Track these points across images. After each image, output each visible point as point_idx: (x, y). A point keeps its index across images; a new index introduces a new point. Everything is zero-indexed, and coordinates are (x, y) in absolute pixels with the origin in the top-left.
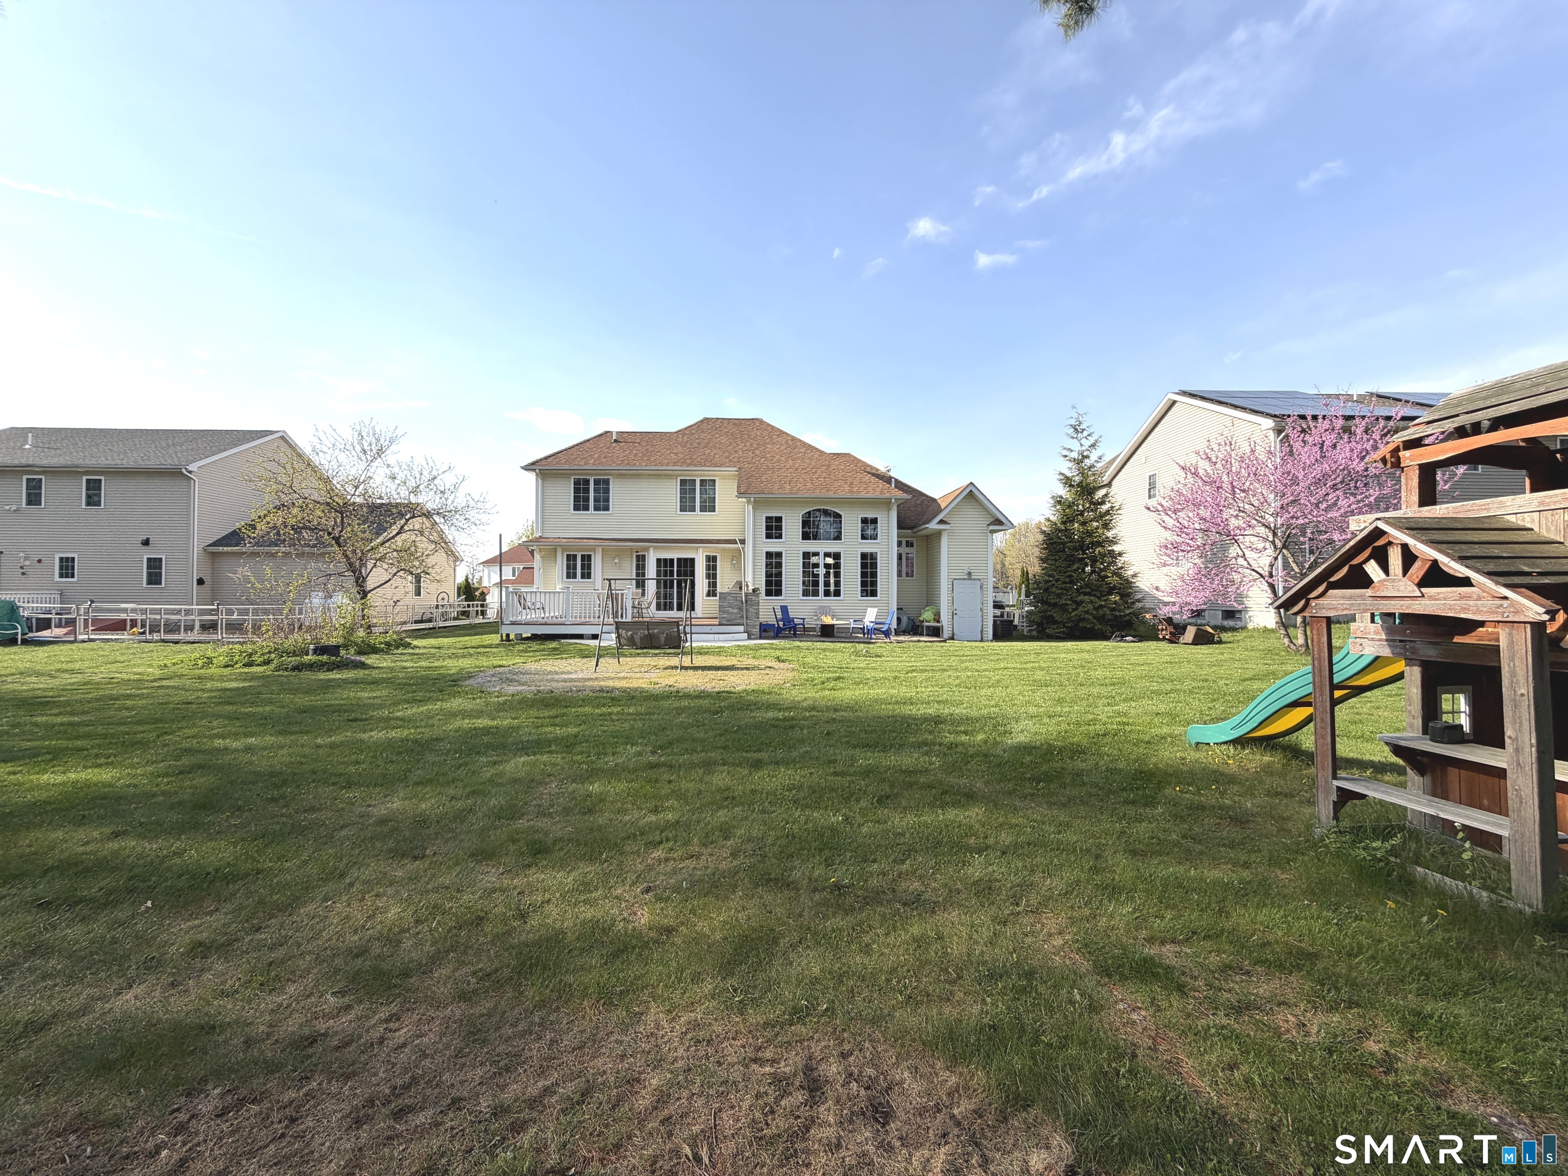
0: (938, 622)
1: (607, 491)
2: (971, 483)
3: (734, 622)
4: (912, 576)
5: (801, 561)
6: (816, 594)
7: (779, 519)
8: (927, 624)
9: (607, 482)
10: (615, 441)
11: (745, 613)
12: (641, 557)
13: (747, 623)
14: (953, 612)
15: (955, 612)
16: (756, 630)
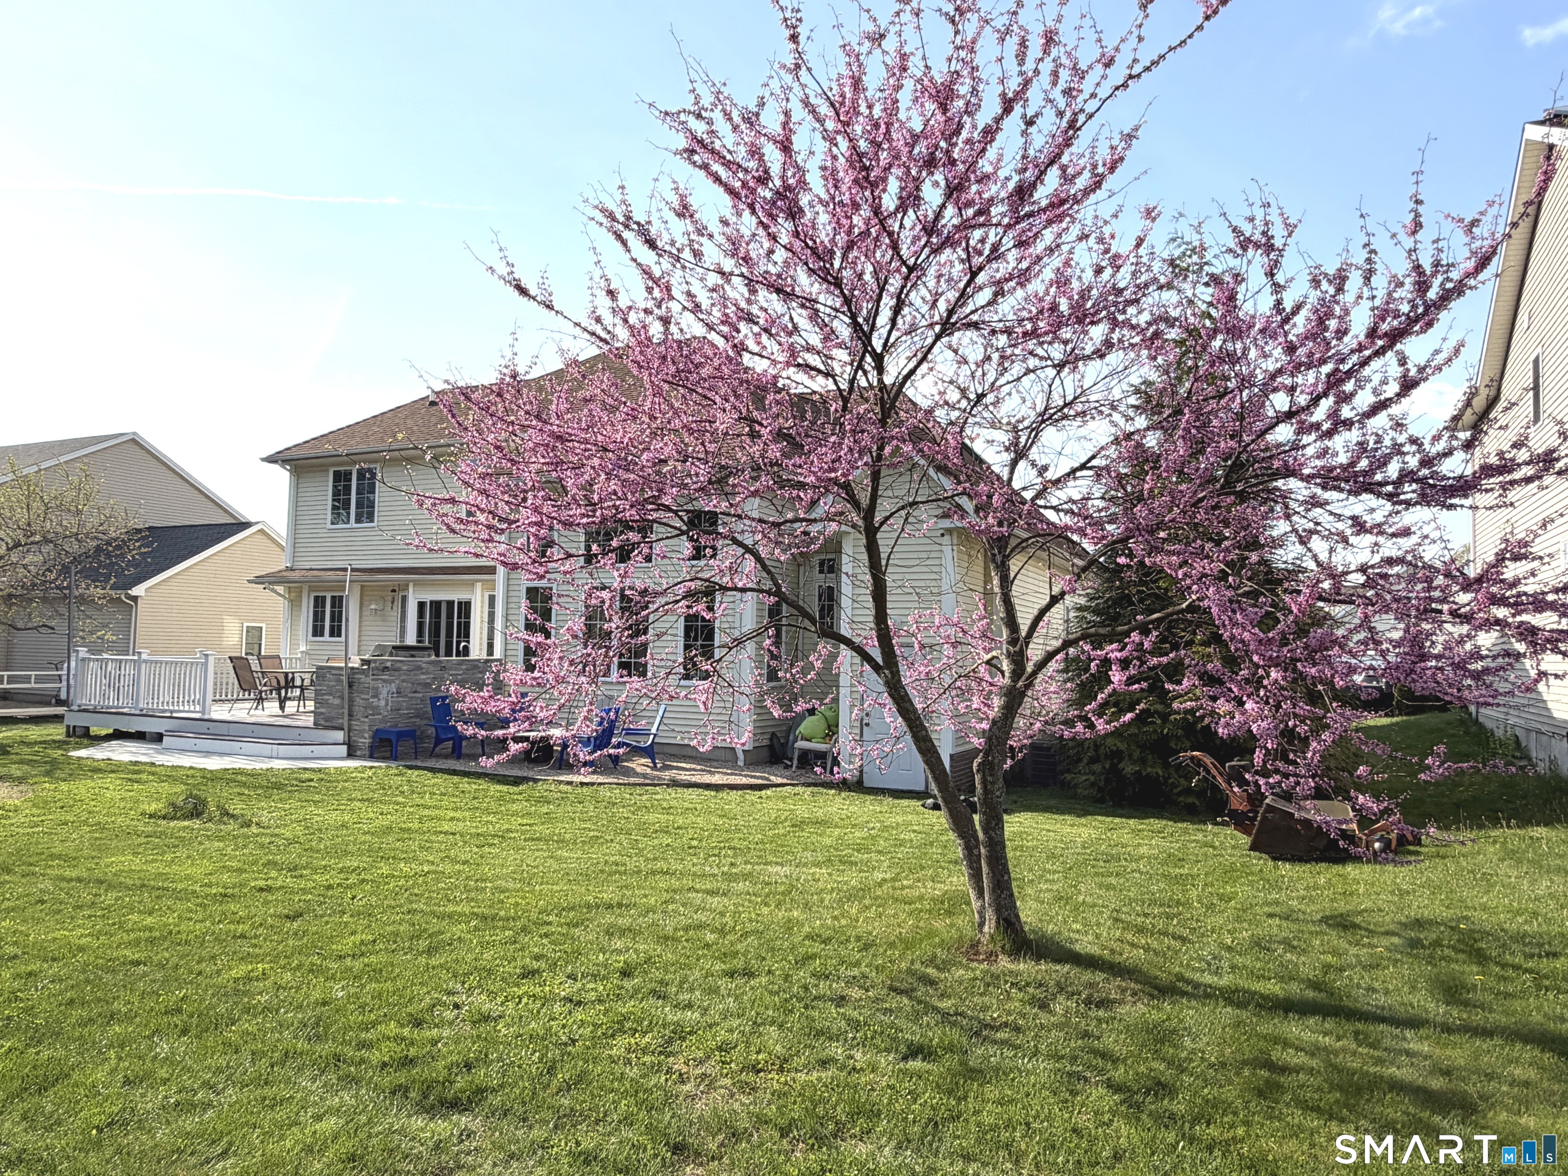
1: (373, 489)
5: (582, 605)
9: (372, 473)
10: (431, 404)
11: (346, 706)
12: (404, 599)
13: (350, 725)
14: (862, 720)
15: (865, 720)
16: (364, 741)
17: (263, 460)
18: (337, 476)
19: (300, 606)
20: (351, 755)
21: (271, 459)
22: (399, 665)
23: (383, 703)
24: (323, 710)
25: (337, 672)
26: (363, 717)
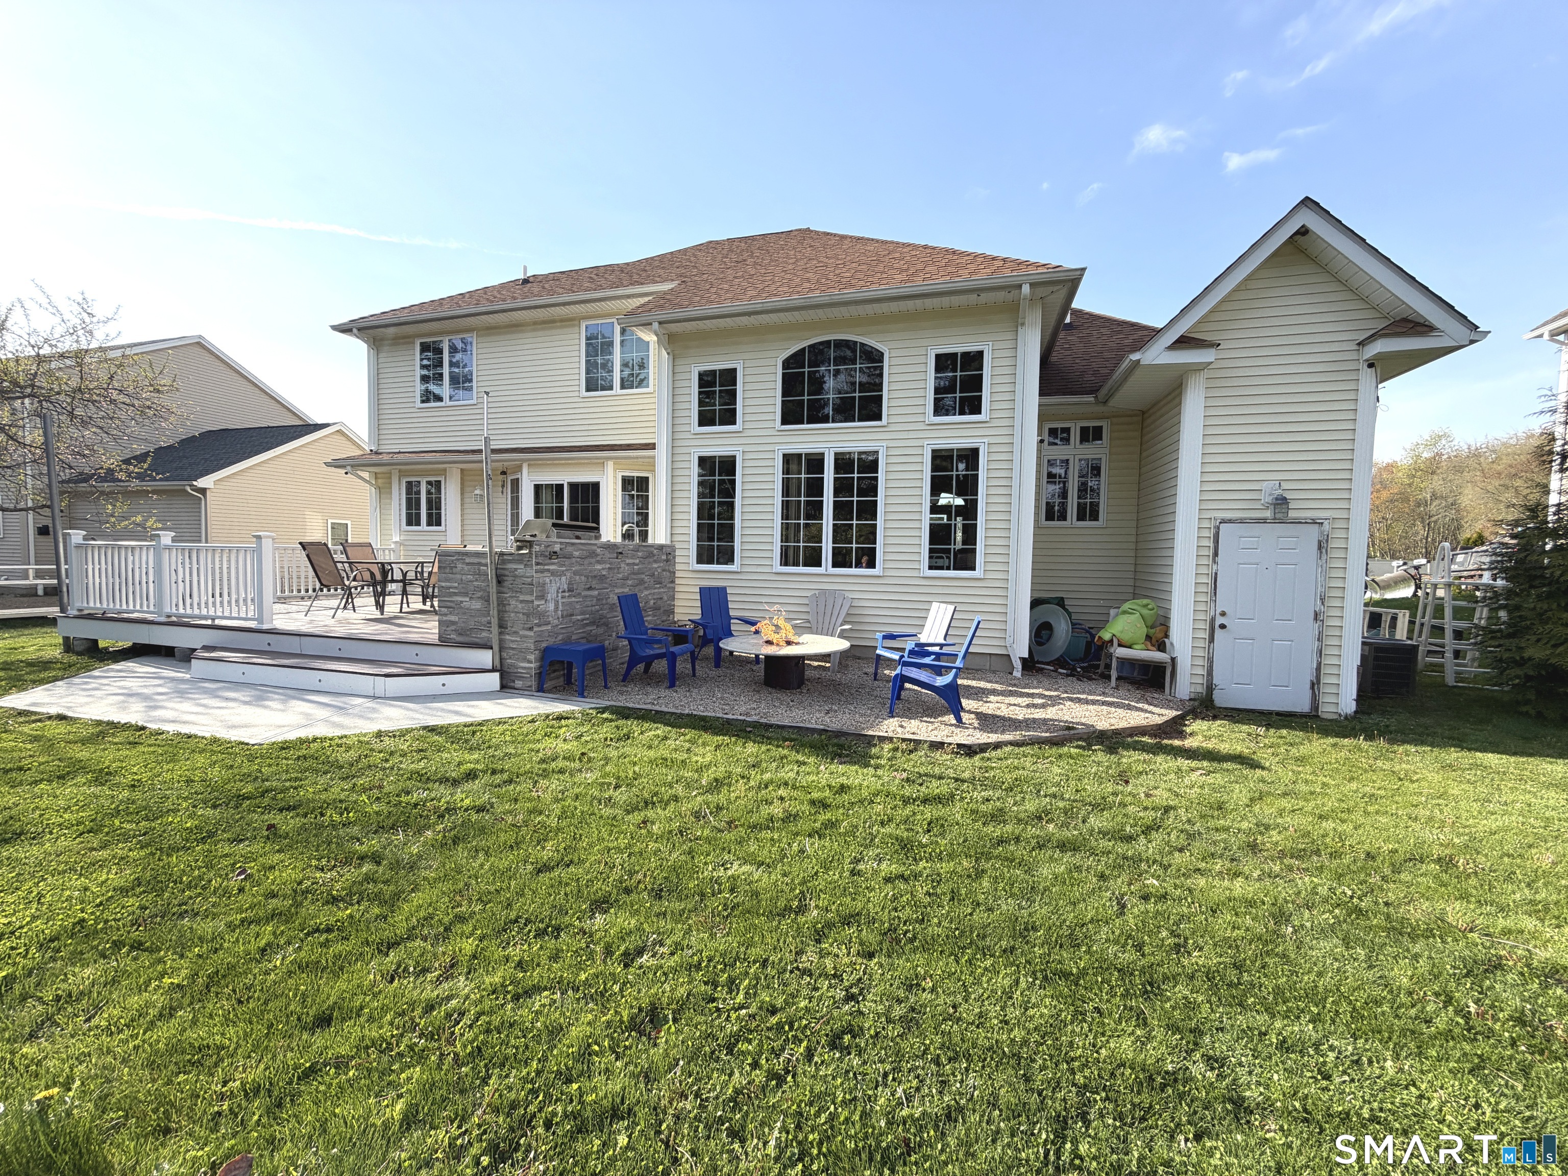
0: (1161, 647)
1: (467, 362)
2: (1308, 202)
3: (472, 639)
4: (1095, 516)
5: (779, 477)
6: (814, 559)
7: (730, 376)
8: (1121, 652)
9: (469, 344)
10: (525, 282)
11: (494, 612)
12: (516, 484)
13: (501, 642)
14: (1213, 620)
15: (1219, 620)
16: (527, 665)
17: (335, 328)
18: (425, 348)
19: (391, 493)
20: (507, 687)
21: (344, 329)
22: (570, 549)
23: (551, 606)
24: (453, 618)
25: (476, 560)
26: (524, 629)
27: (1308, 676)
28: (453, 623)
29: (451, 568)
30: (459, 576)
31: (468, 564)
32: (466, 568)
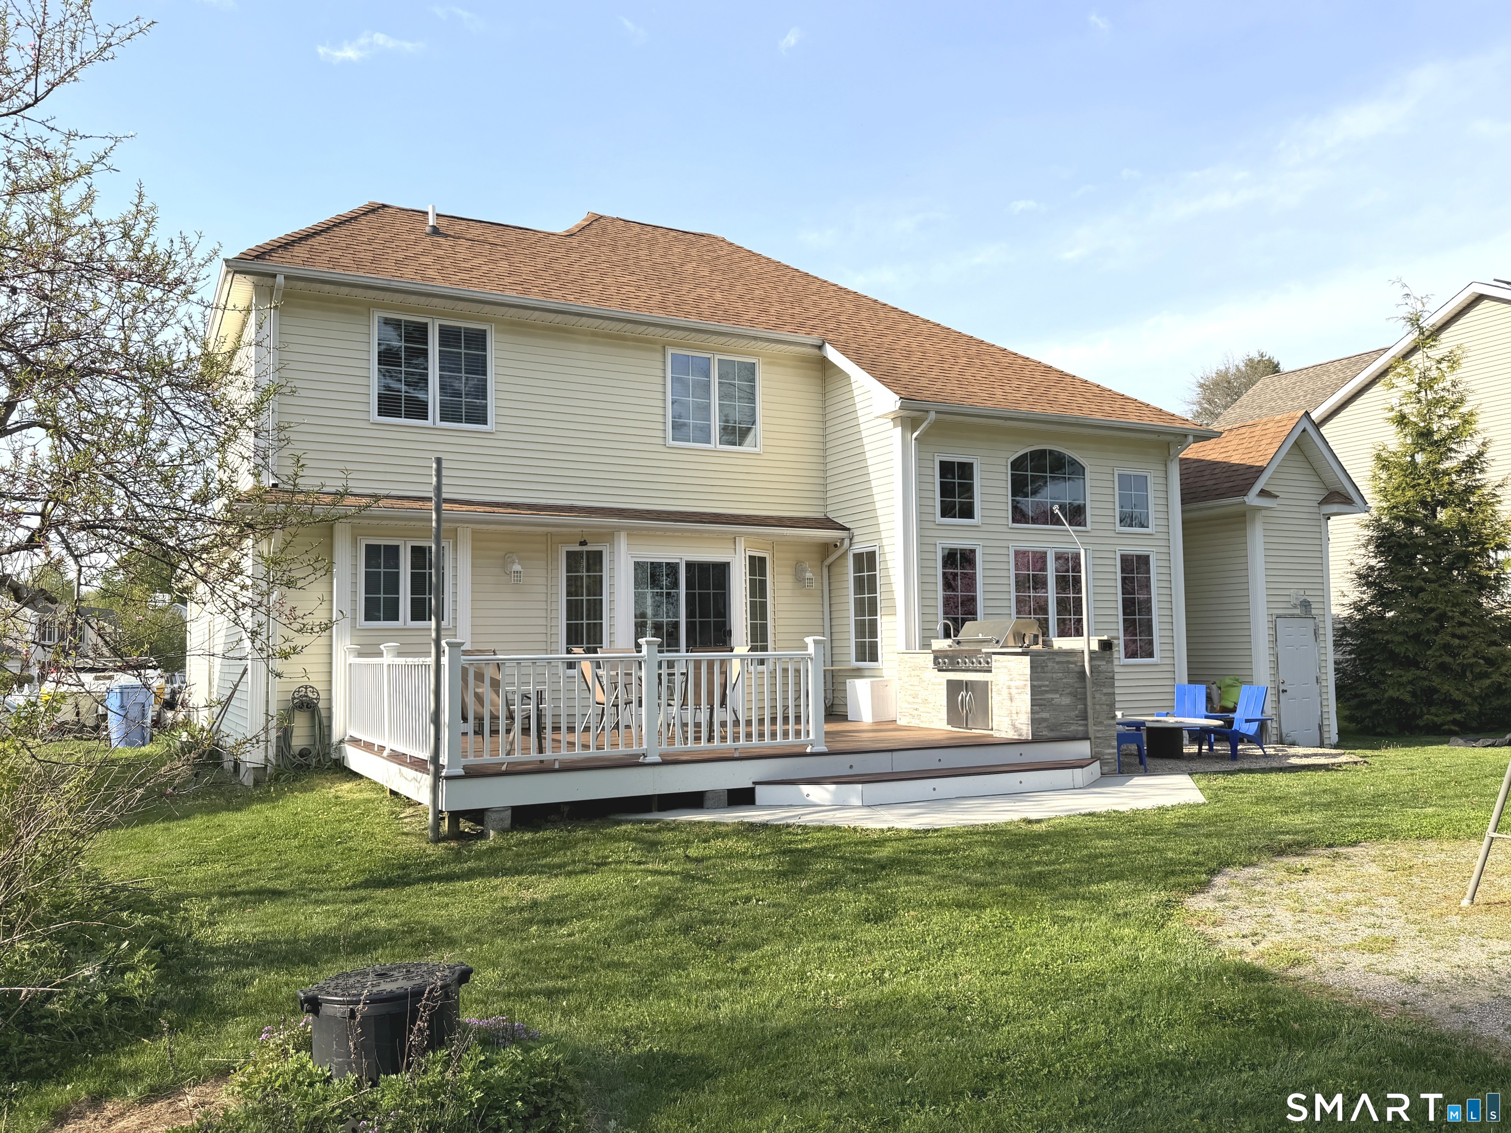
1: (479, 366)
2: (1306, 415)
3: (1064, 733)
5: (1013, 572)
7: (966, 469)
9: (478, 340)
10: (435, 231)
11: (1089, 706)
12: (583, 559)
13: (1093, 732)
14: (1278, 687)
15: (1282, 687)
16: (1111, 751)
18: (389, 329)
20: (1101, 774)
24: (1045, 715)
25: (1065, 659)
26: (1108, 718)
27: (1317, 721)
28: (1045, 720)
29: (1043, 667)
30: (1050, 675)
31: (1058, 663)
32: (1056, 667)
